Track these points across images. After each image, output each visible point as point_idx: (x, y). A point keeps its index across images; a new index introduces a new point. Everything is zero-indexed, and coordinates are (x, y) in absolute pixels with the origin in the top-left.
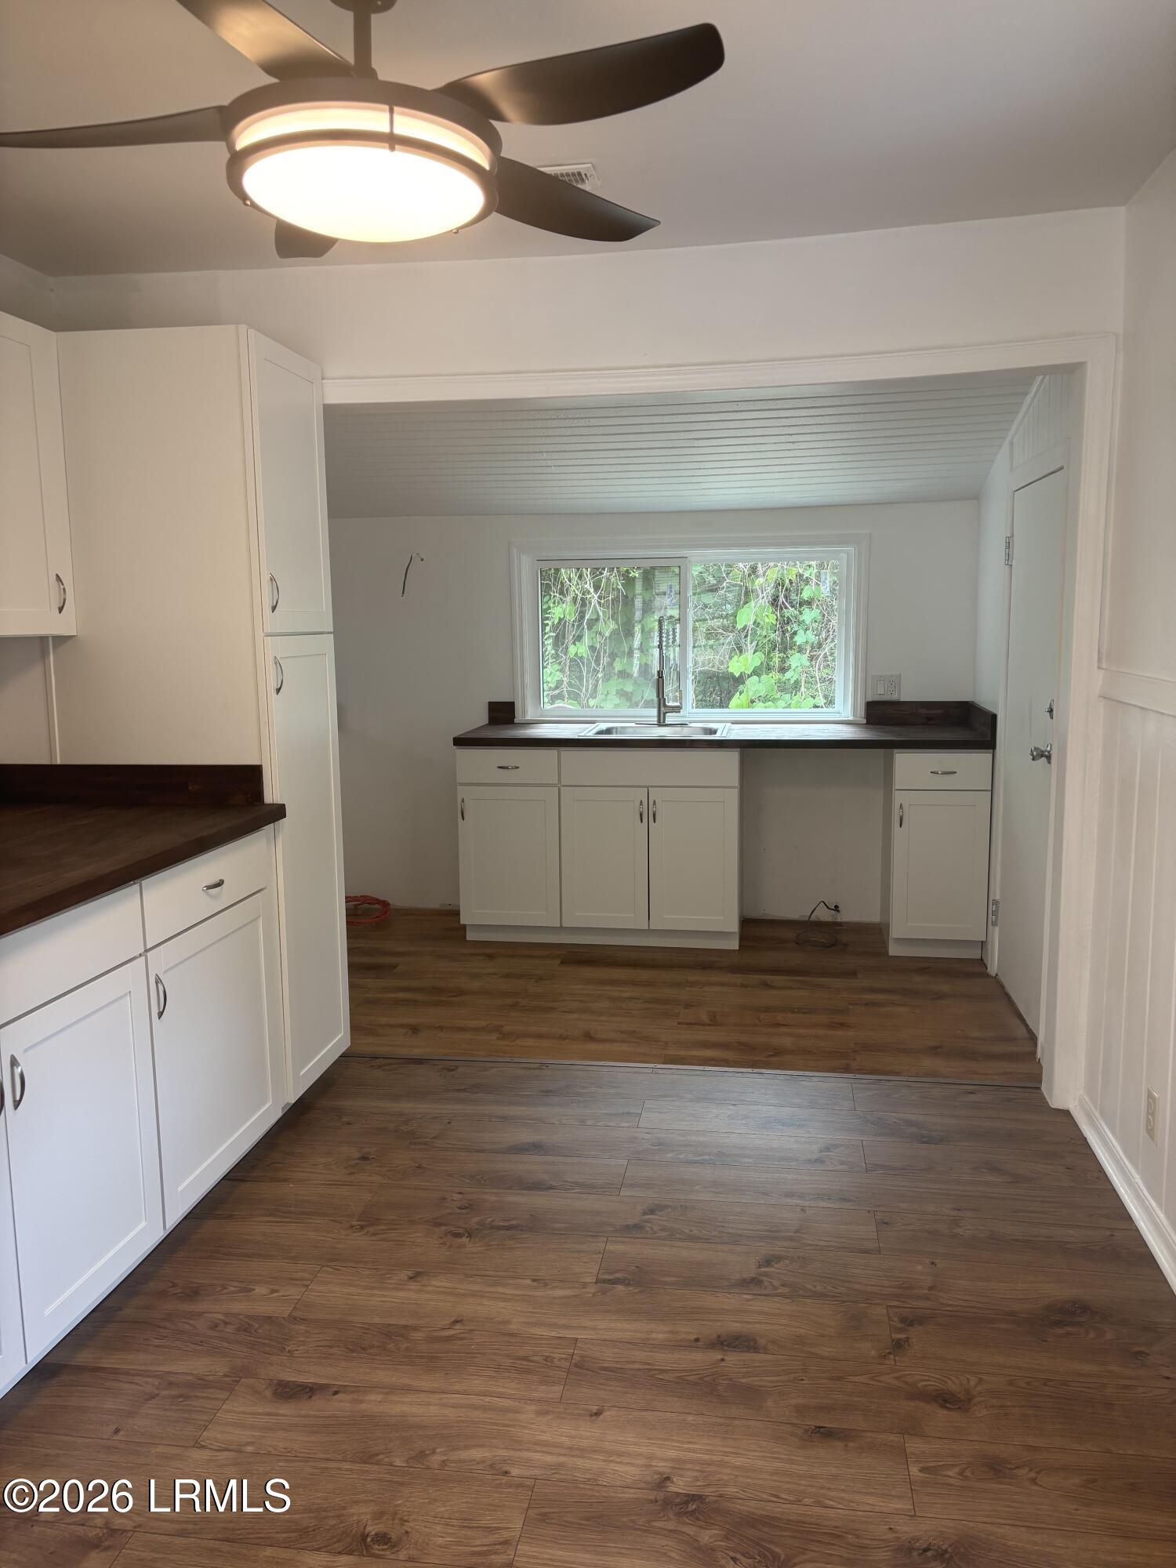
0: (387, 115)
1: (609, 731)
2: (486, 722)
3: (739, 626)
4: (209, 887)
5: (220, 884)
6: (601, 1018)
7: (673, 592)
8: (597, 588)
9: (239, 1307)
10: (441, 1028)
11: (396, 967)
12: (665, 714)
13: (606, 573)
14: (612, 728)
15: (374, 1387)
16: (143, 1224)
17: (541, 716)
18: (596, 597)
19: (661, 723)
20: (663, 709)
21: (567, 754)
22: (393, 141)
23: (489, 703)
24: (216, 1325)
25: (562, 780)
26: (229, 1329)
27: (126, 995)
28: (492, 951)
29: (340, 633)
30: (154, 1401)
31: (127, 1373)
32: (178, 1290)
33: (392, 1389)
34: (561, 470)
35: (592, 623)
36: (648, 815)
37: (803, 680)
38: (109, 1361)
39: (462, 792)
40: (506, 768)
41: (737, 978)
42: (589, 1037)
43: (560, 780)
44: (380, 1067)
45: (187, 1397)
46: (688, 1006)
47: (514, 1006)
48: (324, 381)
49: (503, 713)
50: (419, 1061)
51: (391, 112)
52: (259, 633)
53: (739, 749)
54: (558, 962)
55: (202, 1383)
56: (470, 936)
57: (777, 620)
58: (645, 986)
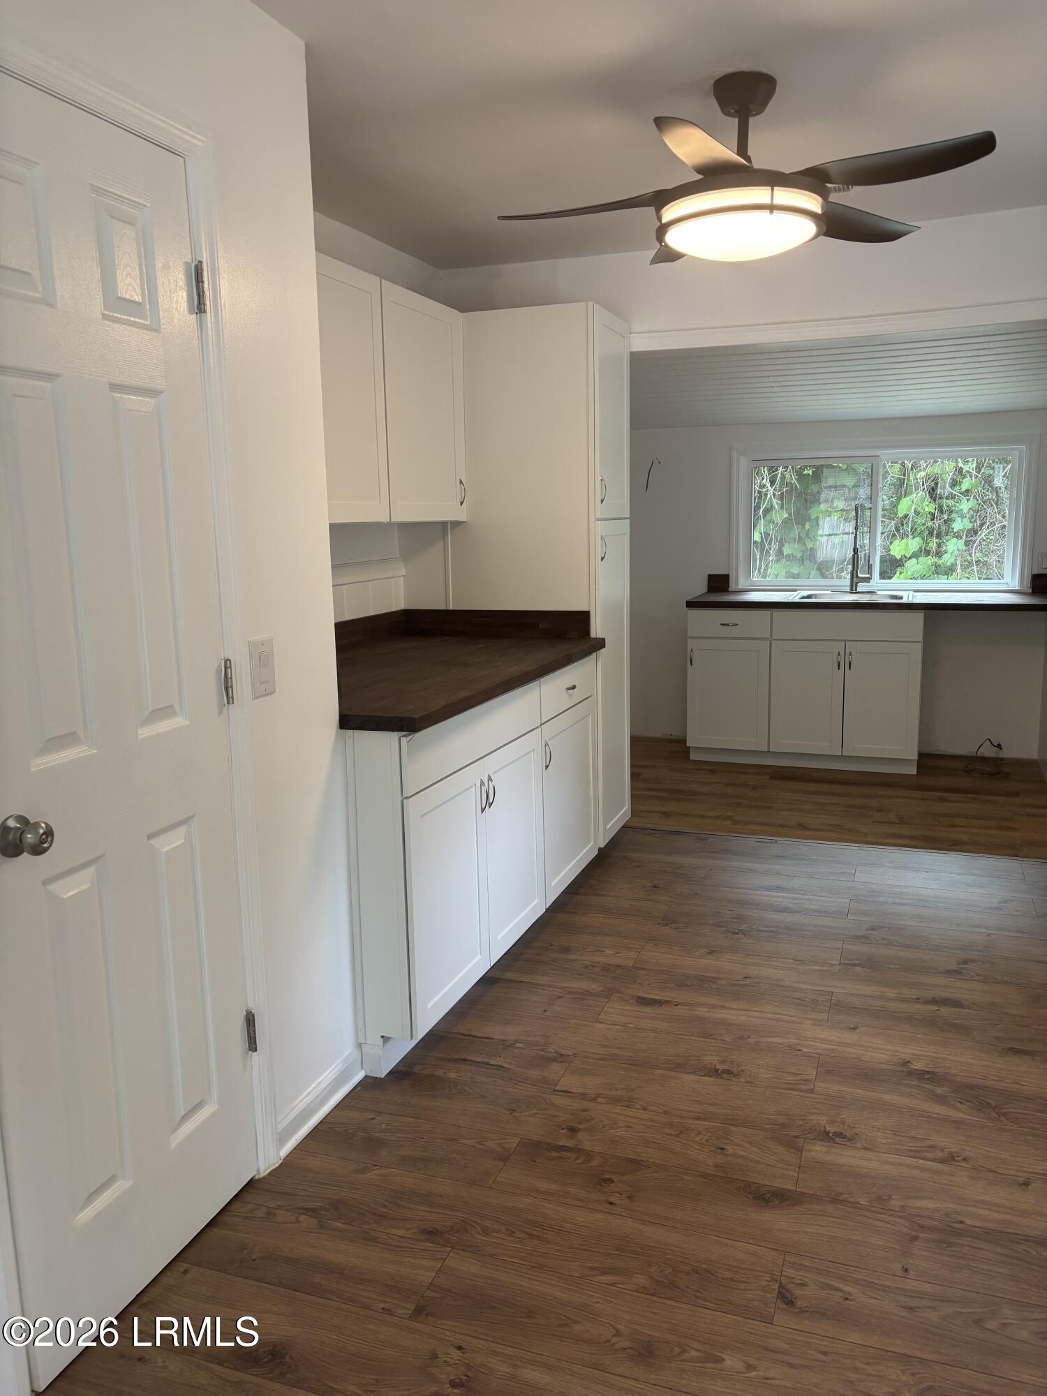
0: (770, 191)
1: (809, 597)
2: (705, 590)
3: (900, 515)
4: (568, 689)
5: (574, 687)
6: (810, 815)
7: (867, 484)
8: (772, 483)
9: (597, 958)
10: (687, 815)
11: (640, 775)
12: (857, 583)
13: (780, 469)
14: (813, 595)
15: (700, 1005)
16: (536, 901)
17: (750, 586)
18: (772, 490)
19: (853, 590)
20: (855, 580)
21: (778, 614)
22: (771, 208)
23: (709, 576)
24: (587, 967)
25: (773, 636)
26: (596, 969)
27: (531, 751)
28: (713, 768)
29: (633, 518)
30: (561, 999)
31: (539, 984)
32: (554, 948)
33: (714, 1007)
34: (782, 389)
35: (767, 511)
36: (844, 663)
37: (959, 563)
38: (527, 979)
39: (691, 644)
40: (728, 625)
41: (916, 794)
42: (802, 827)
43: (771, 635)
44: (650, 835)
45: (582, 999)
46: (879, 811)
47: (739, 804)
48: (631, 335)
49: (719, 583)
50: (677, 833)
51: (772, 190)
52: (592, 519)
53: (923, 611)
54: (768, 777)
55: (589, 993)
56: (693, 757)
57: (935, 509)
58: (842, 796)
